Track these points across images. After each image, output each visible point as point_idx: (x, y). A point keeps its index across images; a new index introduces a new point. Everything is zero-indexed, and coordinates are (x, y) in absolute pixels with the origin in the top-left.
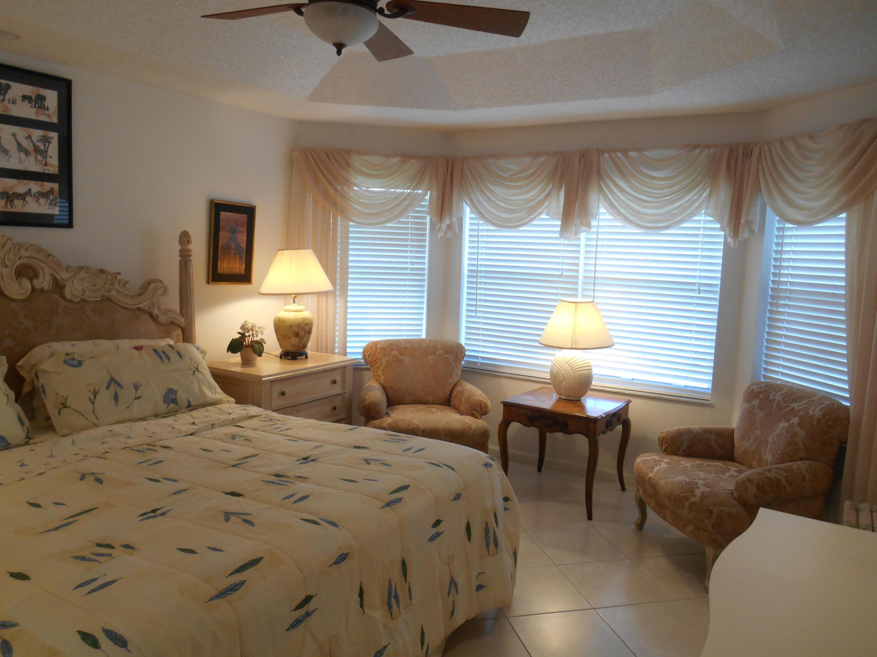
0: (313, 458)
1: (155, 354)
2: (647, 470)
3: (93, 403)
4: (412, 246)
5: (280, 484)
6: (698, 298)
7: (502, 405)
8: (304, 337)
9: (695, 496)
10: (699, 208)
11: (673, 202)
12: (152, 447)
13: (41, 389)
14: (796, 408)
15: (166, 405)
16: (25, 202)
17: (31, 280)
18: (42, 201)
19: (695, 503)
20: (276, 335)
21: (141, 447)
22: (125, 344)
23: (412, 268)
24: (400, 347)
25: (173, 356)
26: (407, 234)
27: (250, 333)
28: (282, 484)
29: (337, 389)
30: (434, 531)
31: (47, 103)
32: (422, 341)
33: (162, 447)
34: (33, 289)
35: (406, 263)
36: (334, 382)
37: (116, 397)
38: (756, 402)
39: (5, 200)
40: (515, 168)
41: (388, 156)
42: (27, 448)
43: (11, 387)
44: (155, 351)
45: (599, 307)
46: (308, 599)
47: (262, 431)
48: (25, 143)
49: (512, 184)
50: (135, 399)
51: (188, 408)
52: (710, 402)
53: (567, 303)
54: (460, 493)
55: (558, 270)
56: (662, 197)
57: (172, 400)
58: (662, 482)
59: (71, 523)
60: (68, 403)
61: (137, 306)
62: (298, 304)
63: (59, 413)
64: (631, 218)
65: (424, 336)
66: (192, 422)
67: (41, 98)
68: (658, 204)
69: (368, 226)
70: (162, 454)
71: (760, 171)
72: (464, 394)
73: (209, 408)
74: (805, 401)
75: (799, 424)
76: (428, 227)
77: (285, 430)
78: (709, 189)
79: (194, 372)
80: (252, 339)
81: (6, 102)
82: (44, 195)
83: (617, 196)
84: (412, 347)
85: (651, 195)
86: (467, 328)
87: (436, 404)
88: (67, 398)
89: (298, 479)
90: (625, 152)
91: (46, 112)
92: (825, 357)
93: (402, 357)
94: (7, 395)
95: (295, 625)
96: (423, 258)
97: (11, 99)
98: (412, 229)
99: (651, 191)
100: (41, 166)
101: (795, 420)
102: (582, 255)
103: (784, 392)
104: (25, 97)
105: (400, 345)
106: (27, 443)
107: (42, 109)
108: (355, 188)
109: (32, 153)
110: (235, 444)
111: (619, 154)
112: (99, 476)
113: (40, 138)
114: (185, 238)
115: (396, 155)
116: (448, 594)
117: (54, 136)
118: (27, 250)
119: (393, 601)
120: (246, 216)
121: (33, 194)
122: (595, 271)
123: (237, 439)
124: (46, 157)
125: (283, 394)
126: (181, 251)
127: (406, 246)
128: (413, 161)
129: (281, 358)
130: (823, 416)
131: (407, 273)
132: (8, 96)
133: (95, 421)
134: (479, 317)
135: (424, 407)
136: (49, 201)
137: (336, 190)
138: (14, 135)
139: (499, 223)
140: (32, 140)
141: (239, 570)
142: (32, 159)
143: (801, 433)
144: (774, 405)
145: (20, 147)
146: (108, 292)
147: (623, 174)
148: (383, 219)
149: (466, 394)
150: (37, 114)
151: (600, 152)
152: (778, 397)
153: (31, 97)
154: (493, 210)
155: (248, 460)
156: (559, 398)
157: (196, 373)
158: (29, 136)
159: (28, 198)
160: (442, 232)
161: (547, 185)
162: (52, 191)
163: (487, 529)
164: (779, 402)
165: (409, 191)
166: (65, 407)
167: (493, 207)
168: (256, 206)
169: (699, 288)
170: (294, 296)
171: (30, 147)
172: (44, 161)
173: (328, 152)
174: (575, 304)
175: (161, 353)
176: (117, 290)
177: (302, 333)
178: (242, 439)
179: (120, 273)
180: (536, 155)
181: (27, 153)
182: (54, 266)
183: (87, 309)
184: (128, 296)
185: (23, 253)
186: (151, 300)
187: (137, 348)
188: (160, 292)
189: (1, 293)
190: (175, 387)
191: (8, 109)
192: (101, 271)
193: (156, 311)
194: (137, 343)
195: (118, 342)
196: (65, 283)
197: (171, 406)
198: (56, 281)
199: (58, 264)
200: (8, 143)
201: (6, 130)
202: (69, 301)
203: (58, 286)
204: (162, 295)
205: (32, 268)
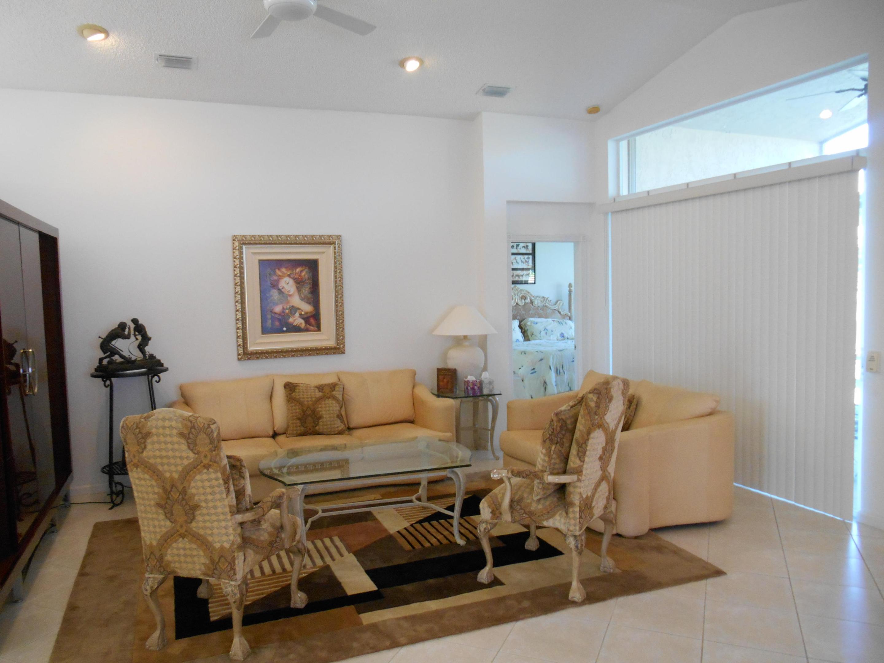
1: (558, 323)
13: (527, 330)
16: (523, 277)
17: (524, 300)
18: (527, 276)
22: (550, 319)
25: (564, 324)
31: (529, 247)
34: (525, 303)
37: (546, 333)
39: (519, 277)
43: (520, 329)
48: (523, 260)
51: (567, 340)
57: (563, 336)
61: (554, 308)
67: (527, 246)
79: (570, 329)
81: (518, 249)
88: (534, 332)
91: (529, 250)
94: (519, 331)
97: (520, 248)
100: (527, 266)
104: (523, 247)
106: (523, 342)
109: (525, 263)
113: (527, 258)
114: (570, 285)
117: (531, 256)
118: (523, 291)
121: (525, 275)
124: (528, 263)
126: (569, 290)
133: (540, 338)
136: (529, 276)
138: (520, 258)
150: (526, 251)
158: (524, 258)
166: (533, 335)
175: (560, 322)
179: (549, 298)
181: (523, 263)
182: (530, 296)
183: (539, 309)
184: (551, 305)
185: (522, 292)
186: (559, 307)
187: (554, 321)
188: (561, 304)
189: (517, 303)
190: (564, 332)
191: (519, 251)
192: (543, 297)
193: (560, 310)
194: (553, 320)
195: (547, 319)
196: (534, 301)
197: (562, 338)
198: (531, 300)
199: (532, 295)
200: (519, 261)
201: (518, 257)
202: (535, 306)
203: (532, 302)
204: (562, 305)
205: (524, 296)
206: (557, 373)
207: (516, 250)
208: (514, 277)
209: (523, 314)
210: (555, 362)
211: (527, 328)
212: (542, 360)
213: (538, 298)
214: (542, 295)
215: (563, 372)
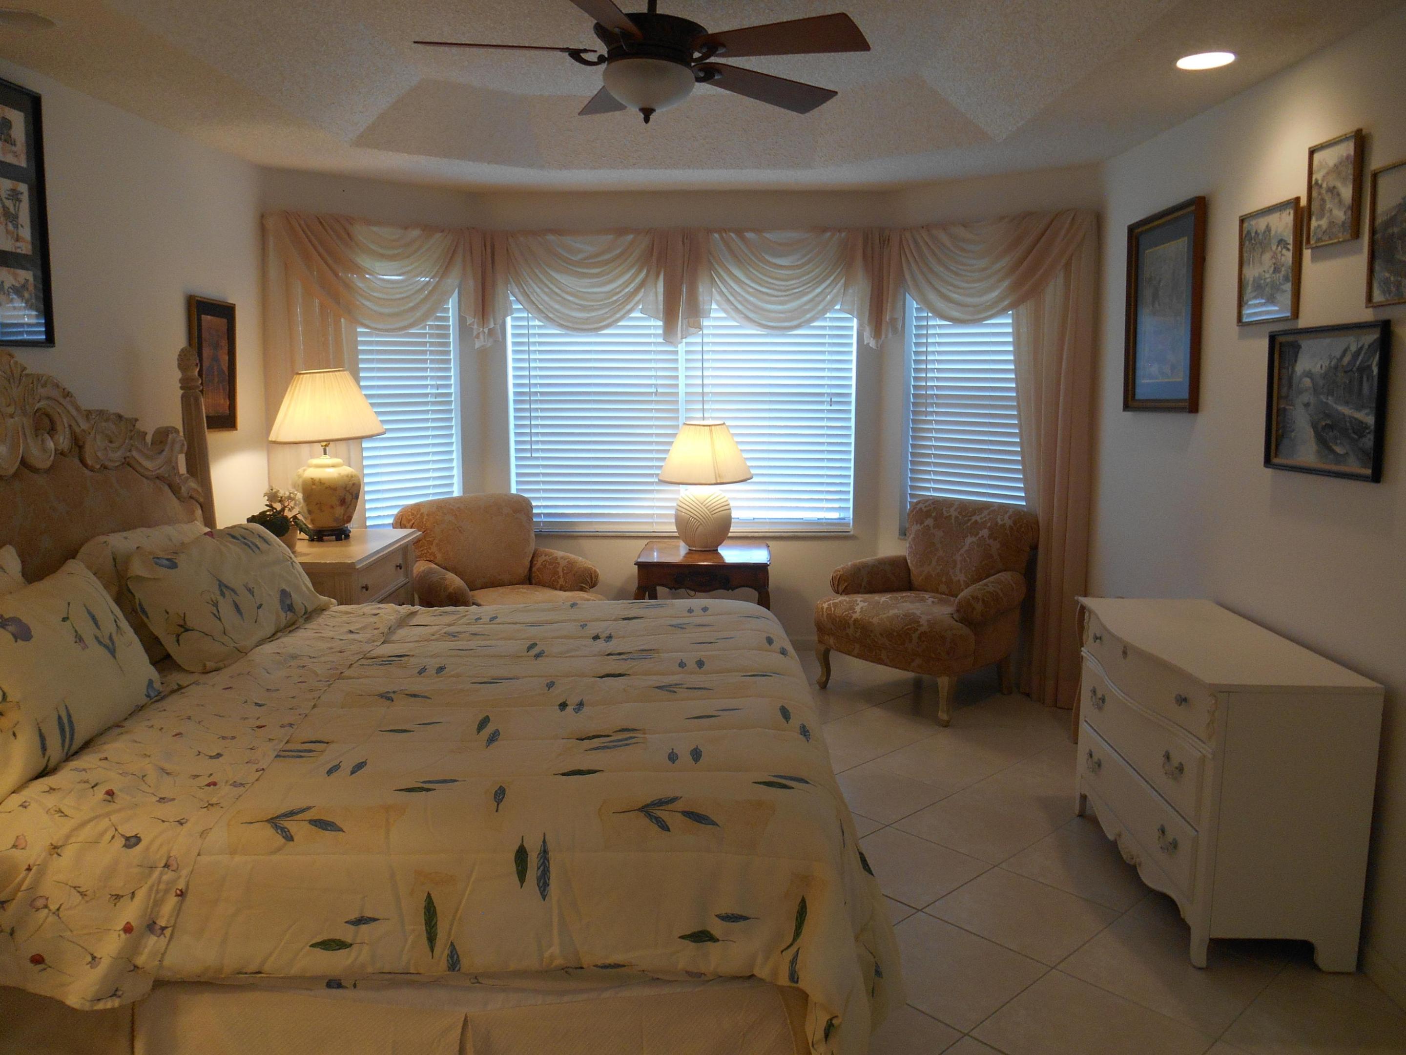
1: (236, 541)
2: (847, 613)
3: (220, 620)
4: (432, 361)
6: (829, 411)
7: (637, 566)
9: (922, 625)
10: (832, 303)
11: (803, 294)
13: (138, 608)
14: (980, 521)
15: (284, 614)
17: (52, 436)
18: (17, 300)
19: (925, 633)
21: (364, 661)
23: (436, 393)
25: (260, 543)
26: (424, 344)
27: (286, 504)
29: (401, 578)
31: (13, 133)
32: (455, 499)
33: (395, 656)
34: (56, 451)
35: (426, 386)
36: (400, 567)
37: (237, 608)
38: (929, 522)
40: (590, 249)
41: (407, 228)
44: (235, 536)
45: (733, 431)
49: (585, 271)
50: (257, 609)
51: (307, 616)
52: (852, 533)
53: (699, 427)
55: (650, 385)
56: (788, 290)
57: (289, 605)
58: (875, 620)
60: (190, 624)
62: (331, 457)
63: (178, 641)
64: (751, 315)
65: (457, 491)
67: (7, 125)
68: (786, 298)
69: (387, 333)
71: (903, 259)
72: (558, 563)
74: (986, 512)
75: (990, 537)
76: (451, 332)
78: (844, 279)
79: (292, 563)
82: (19, 291)
83: (731, 287)
85: (777, 287)
86: (518, 475)
87: (516, 585)
88: (185, 616)
89: (645, 652)
90: (739, 232)
91: (13, 148)
92: (986, 465)
96: (449, 378)
98: (431, 335)
99: (772, 281)
100: (13, 241)
101: (985, 533)
102: (681, 365)
103: (955, 507)
107: (8, 143)
108: (367, 276)
111: (732, 235)
113: (8, 193)
115: (417, 227)
117: (24, 189)
118: (44, 385)
120: (225, 321)
121: (6, 290)
122: (703, 385)
124: (17, 228)
126: (182, 381)
127: (425, 361)
128: (439, 235)
130: (1015, 523)
131: (429, 402)
134: (537, 458)
135: (506, 590)
136: (24, 301)
137: (337, 275)
139: (569, 324)
143: (995, 546)
144: (953, 521)
146: (128, 451)
147: (740, 262)
148: (405, 323)
150: (4, 151)
151: (709, 231)
152: (953, 513)
154: (557, 306)
155: (537, 649)
156: (689, 550)
157: (294, 564)
160: (482, 339)
161: (640, 271)
162: (26, 284)
164: (956, 517)
165: (427, 279)
166: (187, 630)
167: (557, 302)
168: (235, 305)
169: (831, 399)
170: (324, 444)
172: (15, 234)
173: (321, 219)
174: (708, 427)
176: (137, 448)
178: (467, 635)
180: (621, 231)
182: (73, 411)
185: (41, 391)
188: (178, 447)
192: (119, 416)
193: (177, 479)
196: (88, 439)
197: (289, 616)
198: (76, 436)
199: (78, 409)
202: (92, 469)
203: (78, 445)
204: (180, 452)
205: (48, 415)
213: (101, 424)
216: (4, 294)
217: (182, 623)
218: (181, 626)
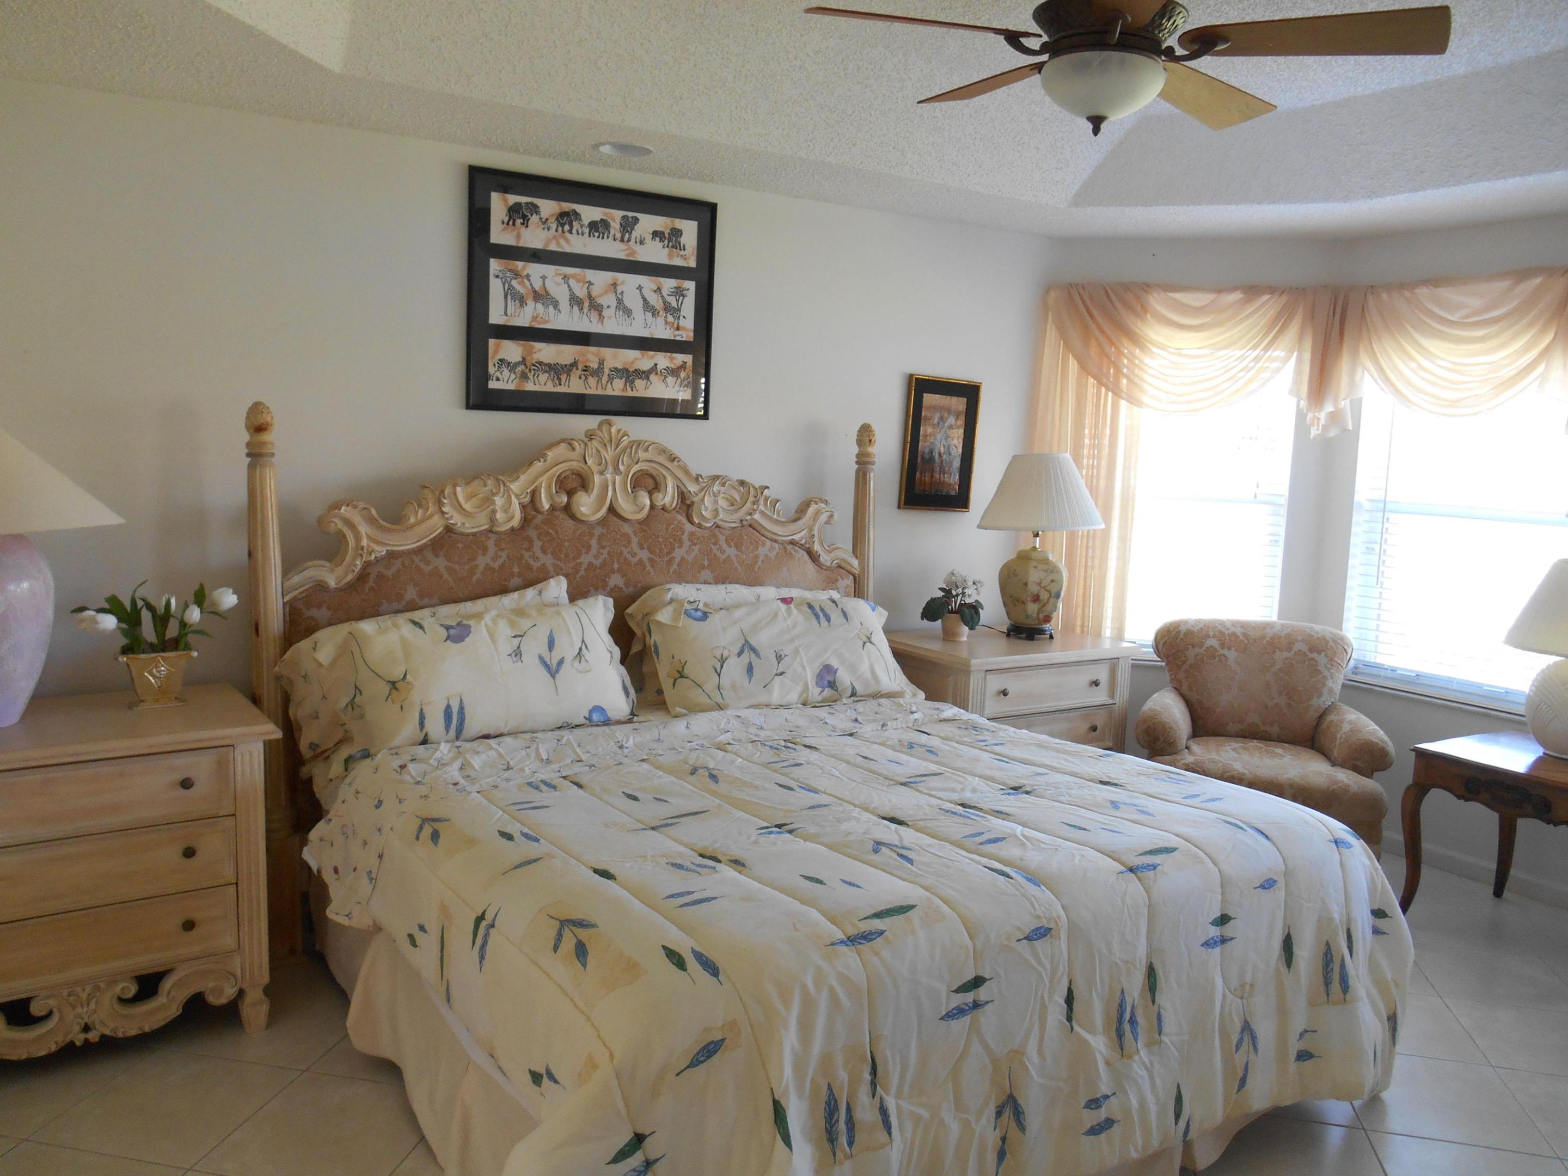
0: (1028, 789)
1: (809, 611)
3: (719, 675)
5: (964, 816)
7: (1414, 756)
8: (1048, 602)
12: (790, 745)
13: (653, 649)
15: (820, 690)
16: (649, 383)
17: (650, 493)
18: (670, 380)
20: (1002, 597)
21: (776, 742)
22: (769, 593)
24: (1222, 633)
25: (835, 616)
27: (960, 590)
28: (968, 817)
29: (1100, 697)
30: (1214, 932)
31: (683, 240)
33: (806, 746)
34: (652, 507)
36: (1096, 683)
37: (750, 669)
39: (624, 379)
40: (1475, 302)
41: (1219, 291)
42: (629, 727)
43: (617, 643)
44: (810, 606)
46: (978, 982)
47: (957, 742)
48: (654, 299)
49: (1465, 333)
50: (776, 675)
51: (852, 698)
54: (1275, 879)
57: (829, 682)
59: (672, 824)
60: (686, 671)
61: (790, 538)
63: (674, 685)
66: (854, 717)
67: (677, 233)
70: (804, 755)
72: (1341, 727)
73: (882, 701)
77: (993, 745)
79: (865, 643)
80: (961, 600)
81: (632, 243)
82: (674, 372)
84: (1245, 635)
87: (1286, 743)
88: (685, 664)
89: (995, 814)
91: (682, 252)
93: (1225, 652)
94: (611, 652)
95: (955, 1015)
97: (638, 237)
100: (672, 330)
104: (656, 234)
105: (1223, 629)
106: (630, 721)
107: (676, 248)
108: (1155, 350)
109: (661, 313)
110: (911, 755)
112: (714, 772)
113: (672, 290)
114: (865, 434)
115: (1234, 289)
116: (1237, 1046)
117: (690, 286)
118: (646, 450)
119: (1127, 1027)
120: (965, 400)
121: (659, 371)
123: (917, 750)
124: (679, 318)
125: (1005, 693)
126: (858, 456)
128: (1266, 297)
129: (1008, 635)
132: (634, 234)
133: (720, 700)
135: (1260, 745)
136: (679, 380)
138: (640, 288)
139: (1435, 409)
140: (661, 293)
141: (878, 915)
142: (660, 320)
145: (647, 306)
146: (750, 514)
148: (1204, 404)
149: (1346, 728)
150: (670, 256)
153: (663, 233)
154: (1423, 385)
155: (924, 778)
156: (1543, 753)
157: (868, 644)
158: (658, 288)
159: (653, 377)
160: (1318, 425)
162: (683, 366)
163: (1329, 956)
165: (1256, 352)
166: (682, 677)
167: (1424, 379)
168: (981, 384)
171: (659, 305)
172: (676, 324)
173: (1108, 289)
175: (818, 609)
176: (762, 513)
177: (1044, 596)
178: (924, 749)
179: (767, 487)
180: (1522, 274)
181: (655, 313)
182: (680, 474)
183: (722, 539)
184: (778, 522)
185: (642, 455)
186: (811, 529)
187: (784, 601)
188: (824, 517)
189: (612, 510)
190: (835, 663)
191: (634, 253)
192: (742, 483)
193: (817, 547)
194: (786, 593)
195: (759, 590)
196: (695, 499)
197: (828, 692)
198: (683, 496)
199: (687, 472)
200: (631, 300)
201: (630, 282)
202: (700, 526)
203: (686, 504)
204: (827, 523)
205: (652, 476)
206: (832, 1139)
207: (619, 246)
208: (605, 379)
209: (641, 562)
210: (817, 1047)
211: (656, 637)
212: (710, 1050)
213: (716, 488)
214: (735, 476)
215: (874, 1116)
216: (656, 374)
217: (680, 670)
218: (678, 671)
